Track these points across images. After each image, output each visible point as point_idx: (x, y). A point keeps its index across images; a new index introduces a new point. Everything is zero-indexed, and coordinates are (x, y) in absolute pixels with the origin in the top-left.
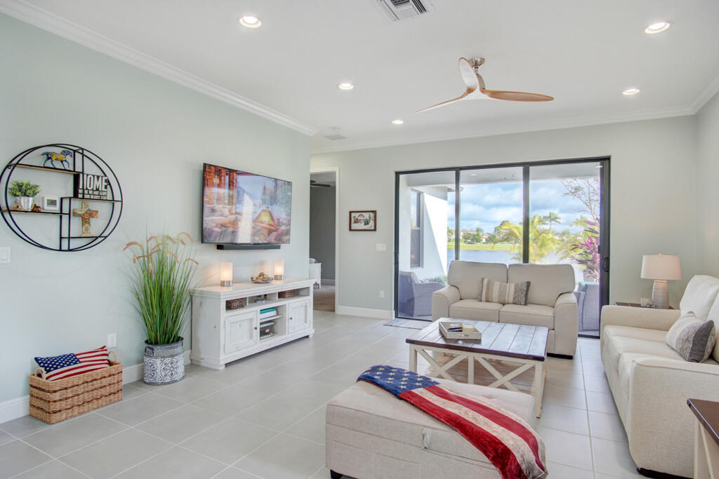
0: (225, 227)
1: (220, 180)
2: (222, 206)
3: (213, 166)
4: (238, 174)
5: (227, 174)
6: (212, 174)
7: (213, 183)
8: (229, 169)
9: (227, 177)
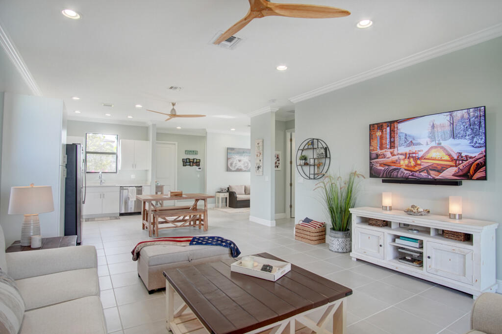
0: (388, 166)
1: (382, 132)
2: (384, 150)
3: (376, 124)
4: (399, 123)
5: (388, 126)
6: (376, 130)
7: (376, 136)
8: (389, 122)
9: (388, 129)
